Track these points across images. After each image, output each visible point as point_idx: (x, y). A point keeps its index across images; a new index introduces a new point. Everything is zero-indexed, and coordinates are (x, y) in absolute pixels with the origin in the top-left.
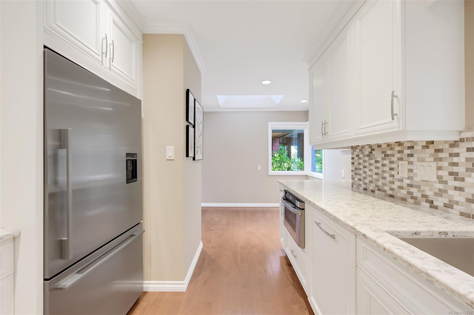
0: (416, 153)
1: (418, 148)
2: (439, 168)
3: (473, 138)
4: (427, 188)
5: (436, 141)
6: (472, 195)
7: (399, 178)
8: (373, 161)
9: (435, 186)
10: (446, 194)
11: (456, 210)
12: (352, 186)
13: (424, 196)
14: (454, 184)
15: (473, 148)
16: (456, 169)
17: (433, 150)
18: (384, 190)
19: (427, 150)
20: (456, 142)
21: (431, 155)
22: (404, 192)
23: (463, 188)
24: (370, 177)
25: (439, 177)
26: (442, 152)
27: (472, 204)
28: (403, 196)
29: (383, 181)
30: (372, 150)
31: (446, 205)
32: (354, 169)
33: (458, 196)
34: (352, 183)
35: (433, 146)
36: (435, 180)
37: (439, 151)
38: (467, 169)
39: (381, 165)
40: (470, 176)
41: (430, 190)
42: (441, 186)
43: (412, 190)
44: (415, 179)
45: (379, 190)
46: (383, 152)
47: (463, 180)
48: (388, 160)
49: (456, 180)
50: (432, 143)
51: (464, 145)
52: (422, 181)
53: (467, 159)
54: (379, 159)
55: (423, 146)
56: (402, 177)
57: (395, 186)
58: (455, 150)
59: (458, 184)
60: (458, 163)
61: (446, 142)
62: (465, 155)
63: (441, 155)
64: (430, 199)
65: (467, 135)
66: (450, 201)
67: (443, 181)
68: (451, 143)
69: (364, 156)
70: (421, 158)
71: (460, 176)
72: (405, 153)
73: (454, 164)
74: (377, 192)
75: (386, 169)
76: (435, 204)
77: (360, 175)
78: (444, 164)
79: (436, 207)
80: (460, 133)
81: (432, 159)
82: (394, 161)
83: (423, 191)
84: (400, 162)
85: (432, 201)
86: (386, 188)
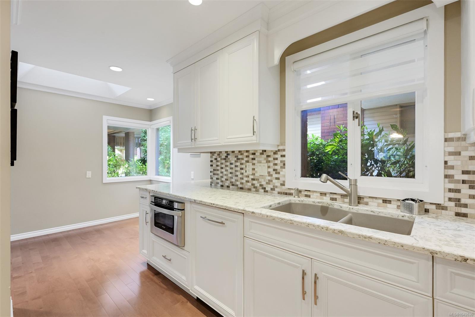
0: (257, 157)
1: (258, 154)
2: (269, 167)
3: (283, 149)
4: (263, 180)
5: (267, 150)
6: (283, 181)
7: (247, 175)
8: (228, 164)
9: (266, 178)
10: (272, 183)
11: (276, 191)
12: (211, 185)
13: (261, 185)
14: (275, 176)
15: (283, 155)
16: (276, 167)
17: (266, 156)
18: (237, 185)
19: (263, 155)
20: (276, 151)
21: (265, 159)
22: (250, 184)
23: (279, 178)
24: (226, 176)
25: (269, 173)
26: (270, 157)
27: (283, 186)
28: (249, 187)
29: (236, 178)
30: (228, 154)
31: (272, 189)
32: (212, 170)
33: (277, 183)
34: (211, 182)
35: (266, 154)
36: (267, 174)
37: (268, 156)
38: (281, 167)
39: (234, 166)
40: (282, 171)
41: (264, 181)
42: (269, 178)
43: (254, 182)
44: (256, 175)
45: (233, 185)
46: (236, 157)
47: (279, 173)
48: (239, 162)
49: (276, 173)
50: (265, 151)
51: (280, 153)
52: (260, 175)
53: (281, 162)
54: (233, 162)
55: (260, 153)
56: (248, 174)
57: (244, 181)
58: (276, 156)
59: (277, 176)
60: (277, 164)
61: (272, 151)
62: (280, 159)
63: (270, 159)
64: (264, 187)
65: (281, 148)
66: (274, 186)
67: (270, 175)
68: (274, 152)
69: (221, 159)
70: (260, 161)
71: (278, 171)
72: (250, 157)
73: (276, 164)
74: (231, 187)
75: (238, 169)
76: (267, 189)
77: (218, 174)
78: (271, 164)
79: (267, 192)
80: (278, 146)
81: (265, 161)
82: (243, 163)
83: (261, 182)
84: (247, 164)
85: (265, 188)
86: (238, 183)
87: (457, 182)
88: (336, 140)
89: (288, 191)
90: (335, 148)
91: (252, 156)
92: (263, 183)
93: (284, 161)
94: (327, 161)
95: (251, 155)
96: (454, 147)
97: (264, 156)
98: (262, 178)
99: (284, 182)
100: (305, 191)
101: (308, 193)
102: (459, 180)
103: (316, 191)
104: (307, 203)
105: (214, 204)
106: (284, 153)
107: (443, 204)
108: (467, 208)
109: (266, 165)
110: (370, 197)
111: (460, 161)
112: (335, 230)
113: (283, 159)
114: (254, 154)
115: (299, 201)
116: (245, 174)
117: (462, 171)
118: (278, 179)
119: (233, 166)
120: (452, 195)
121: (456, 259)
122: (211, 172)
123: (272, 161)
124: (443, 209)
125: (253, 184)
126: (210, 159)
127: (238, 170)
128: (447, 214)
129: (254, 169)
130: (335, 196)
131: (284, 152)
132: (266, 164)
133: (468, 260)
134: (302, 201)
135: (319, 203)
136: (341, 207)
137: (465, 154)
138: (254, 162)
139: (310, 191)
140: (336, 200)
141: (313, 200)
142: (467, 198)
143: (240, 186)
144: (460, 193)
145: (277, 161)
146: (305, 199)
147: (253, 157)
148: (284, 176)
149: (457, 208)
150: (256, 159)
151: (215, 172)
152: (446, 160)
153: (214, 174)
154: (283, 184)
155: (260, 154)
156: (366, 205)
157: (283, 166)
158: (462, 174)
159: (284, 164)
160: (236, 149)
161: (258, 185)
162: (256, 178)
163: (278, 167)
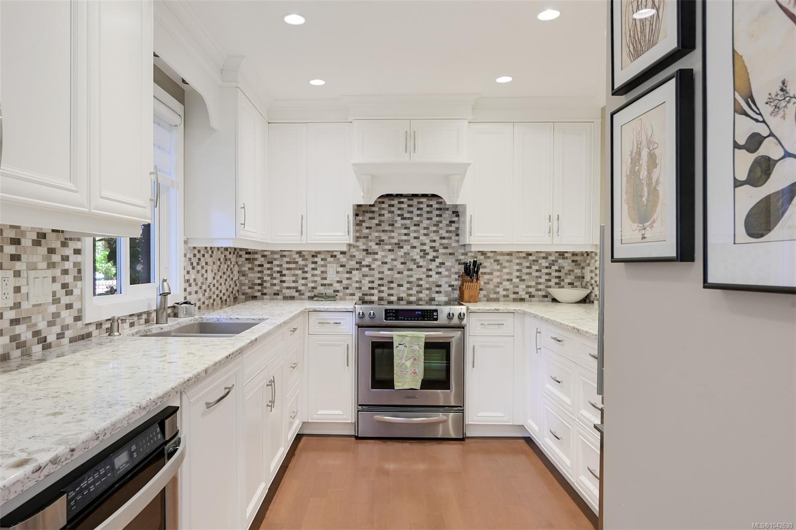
0: (25, 252)
1: (27, 242)
2: (54, 280)
4: (40, 317)
5: (48, 234)
6: (79, 310)
9: (48, 310)
10: (59, 319)
11: (66, 338)
13: (36, 333)
14: (64, 300)
15: (78, 248)
16: (66, 279)
17: (45, 249)
19: (39, 248)
20: (66, 239)
21: (45, 258)
22: (6, 340)
23: (73, 304)
26: (55, 253)
27: (78, 322)
28: (3, 351)
31: (59, 336)
33: (67, 317)
35: (46, 243)
36: (50, 299)
37: (51, 251)
38: (74, 277)
40: (76, 286)
41: (43, 320)
42: (54, 309)
43: (20, 329)
44: (25, 305)
47: (71, 293)
49: (66, 294)
50: (43, 236)
51: (72, 245)
52: (33, 305)
53: (75, 265)
55: (33, 240)
56: (3, 308)
58: (66, 252)
59: (68, 300)
60: (68, 270)
61: (58, 238)
62: (73, 258)
63: (54, 258)
64: (43, 335)
66: (62, 327)
67: (57, 300)
68: (62, 240)
70: (33, 263)
71: (70, 288)
72: (5, 251)
73: (66, 272)
76: (48, 340)
78: (58, 272)
79: (50, 346)
81: (45, 265)
83: (35, 325)
85: (45, 339)
89: (85, 331)
91: (10, 249)
92: (42, 325)
93: (80, 263)
95: (7, 244)
97: (43, 250)
98: (39, 313)
99: (81, 311)
102: (186, 280)
106: (78, 245)
109: (49, 273)
111: (186, 263)
113: (78, 258)
114: (16, 242)
117: (187, 271)
118: (69, 306)
120: (185, 294)
123: (59, 262)
125: (14, 338)
129: (17, 290)
131: (78, 242)
132: (47, 271)
137: (188, 256)
138: (17, 268)
145: (67, 262)
147: (14, 252)
148: (80, 298)
150: (23, 257)
154: (78, 319)
155: (33, 245)
157: (77, 275)
158: (187, 274)
159: (80, 271)
161: (29, 335)
162: (23, 316)
163: (69, 279)
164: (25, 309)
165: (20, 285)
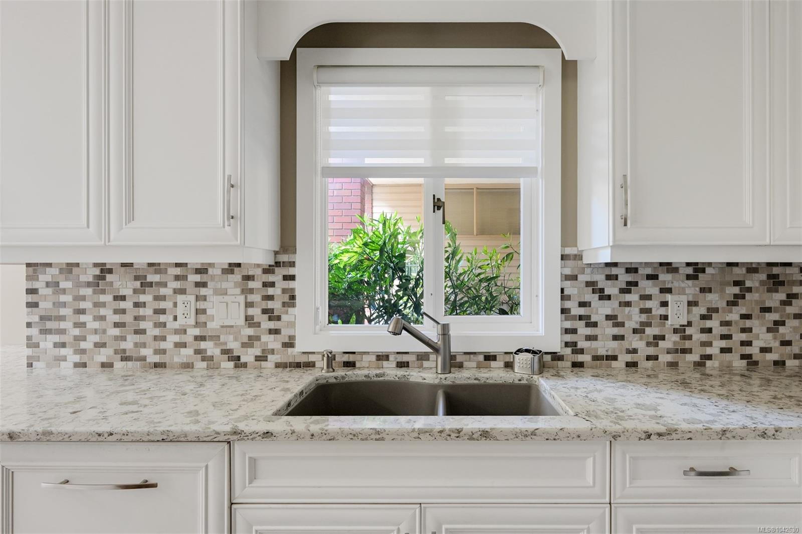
0: (212, 280)
1: (215, 272)
2: (249, 305)
3: (290, 262)
4: (231, 337)
5: (245, 264)
6: (289, 337)
7: (178, 327)
8: (107, 298)
9: (242, 333)
10: (259, 342)
11: (270, 361)
12: (30, 365)
13: (225, 352)
14: (267, 325)
15: (290, 276)
16: (270, 305)
18: (143, 359)
19: (230, 276)
20: (270, 266)
21: (236, 285)
22: (188, 352)
23: (280, 330)
24: (96, 333)
25: (249, 319)
26: (254, 280)
27: (289, 349)
28: (185, 360)
29: (138, 338)
30: (105, 270)
31: (258, 359)
32: (36, 319)
33: (273, 342)
34: (28, 357)
35: (240, 271)
36: (241, 322)
37: (248, 278)
38: (284, 303)
39: (132, 304)
40: (287, 313)
41: (236, 339)
42: (250, 331)
43: (203, 345)
44: (210, 325)
45: (125, 359)
46: (137, 278)
47: (279, 318)
48: (149, 294)
49: (270, 319)
50: (239, 265)
51: (281, 272)
52: (222, 327)
53: (284, 291)
54: (127, 292)
55: (223, 269)
56: (183, 325)
57: (168, 345)
58: (270, 278)
59: (272, 325)
60: (273, 296)
61: (258, 266)
62: (281, 284)
63: (251, 284)
64: (235, 354)
65: (284, 258)
66: (263, 351)
67: (255, 323)
68: (265, 267)
69: (78, 285)
70: (221, 289)
71: (276, 314)
72: (189, 279)
73: (270, 298)
74: (119, 365)
75: (148, 311)
76: (243, 360)
77: (63, 332)
78: (256, 298)
79: (245, 365)
80: (276, 253)
81: (238, 291)
82: (165, 296)
83: (226, 344)
84: (180, 298)
85: (238, 358)
86: (146, 352)
87: (573, 318)
88: (358, 242)
89: (303, 359)
90: (355, 257)
91: (194, 278)
92: (234, 345)
93: (293, 290)
94: (336, 282)
95: (192, 274)
96: (571, 267)
97: (237, 277)
98: (229, 334)
99: (292, 337)
100: (344, 355)
101: (351, 358)
102: (576, 316)
103: (369, 352)
104: (354, 379)
105: (111, 434)
106: (291, 271)
107: (560, 352)
108: (583, 354)
109: (241, 299)
110: (466, 353)
111: (576, 289)
112: (473, 434)
113: (291, 284)
114: (202, 272)
115: (335, 378)
116: (171, 325)
117: (579, 302)
118: (276, 332)
119: (127, 305)
120: (569, 338)
121: (640, 438)
122: (29, 325)
123: (259, 289)
124: (559, 360)
125: (198, 352)
126: (24, 285)
127: (147, 314)
128: (564, 367)
129: (201, 312)
130: (405, 358)
131: (291, 269)
132: (240, 296)
133: (652, 436)
134: (343, 377)
135: (379, 377)
136: (425, 379)
137: (582, 278)
138: (202, 293)
139: (354, 353)
140: (408, 366)
141: (366, 372)
142: (582, 340)
143: (157, 359)
144: (577, 333)
145: (273, 288)
146: (347, 373)
147: (199, 280)
148: (292, 325)
149: (573, 355)
150: (210, 284)
151: (49, 325)
152: (562, 287)
153: (44, 332)
154: (289, 344)
155: (223, 274)
156: (460, 367)
157: (288, 301)
158: (579, 307)
159: (293, 297)
160: (140, 259)
161: (217, 352)
162: (210, 335)
163: (275, 305)
164: (211, 329)
165: (206, 308)
